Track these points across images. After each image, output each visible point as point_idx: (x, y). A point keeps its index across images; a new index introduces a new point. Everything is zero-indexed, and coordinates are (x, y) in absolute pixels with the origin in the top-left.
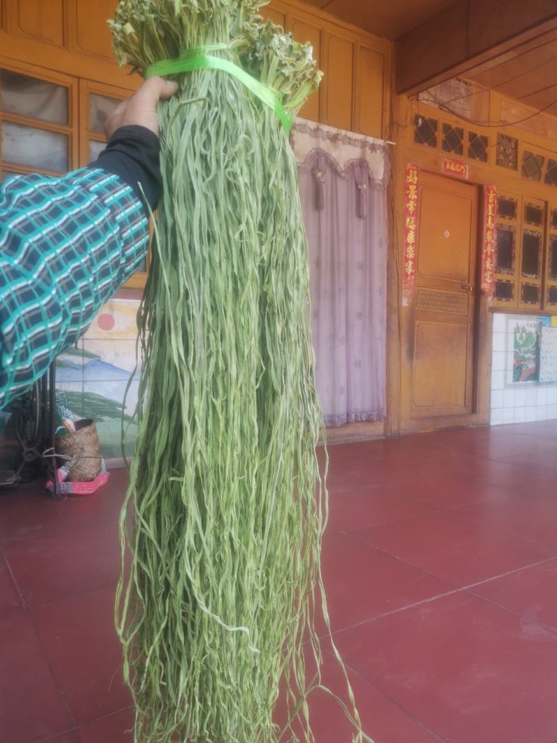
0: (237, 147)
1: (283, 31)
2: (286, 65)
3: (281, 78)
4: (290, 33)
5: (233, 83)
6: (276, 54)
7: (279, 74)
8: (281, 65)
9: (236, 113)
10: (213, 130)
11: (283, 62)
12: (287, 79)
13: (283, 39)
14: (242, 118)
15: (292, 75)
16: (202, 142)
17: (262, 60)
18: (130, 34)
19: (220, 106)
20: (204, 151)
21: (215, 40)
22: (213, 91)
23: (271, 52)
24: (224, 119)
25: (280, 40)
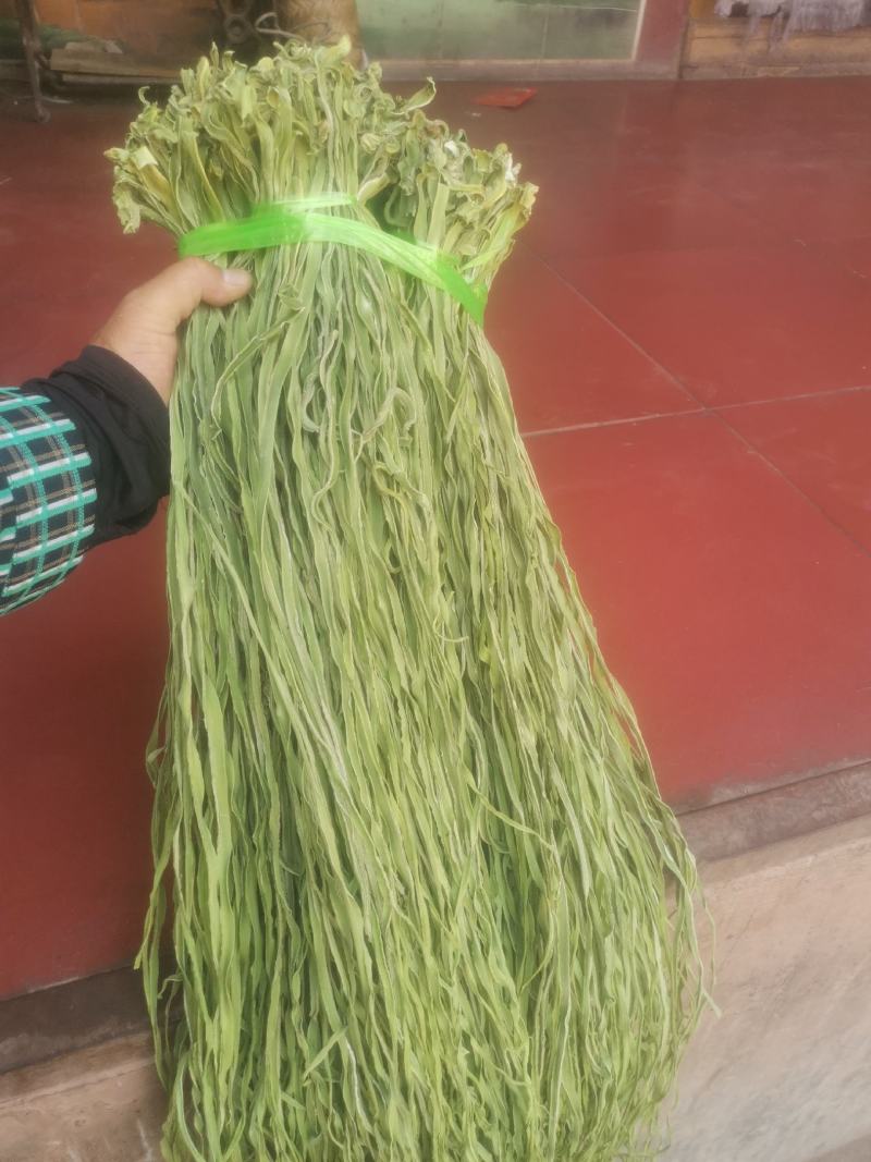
0: (383, 416)
1: (447, 129)
2: (464, 199)
3: (457, 228)
4: (461, 133)
5: (369, 276)
6: (443, 182)
7: (453, 217)
8: (457, 200)
9: (378, 341)
10: (328, 380)
11: (460, 195)
12: (468, 227)
13: (451, 146)
14: (390, 349)
15: (477, 218)
16: (306, 404)
17: (415, 194)
18: (148, 167)
19: (341, 326)
20: (311, 426)
21: (330, 185)
22: (326, 291)
23: (431, 178)
24: (351, 354)
25: (444, 150)
